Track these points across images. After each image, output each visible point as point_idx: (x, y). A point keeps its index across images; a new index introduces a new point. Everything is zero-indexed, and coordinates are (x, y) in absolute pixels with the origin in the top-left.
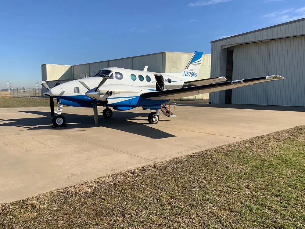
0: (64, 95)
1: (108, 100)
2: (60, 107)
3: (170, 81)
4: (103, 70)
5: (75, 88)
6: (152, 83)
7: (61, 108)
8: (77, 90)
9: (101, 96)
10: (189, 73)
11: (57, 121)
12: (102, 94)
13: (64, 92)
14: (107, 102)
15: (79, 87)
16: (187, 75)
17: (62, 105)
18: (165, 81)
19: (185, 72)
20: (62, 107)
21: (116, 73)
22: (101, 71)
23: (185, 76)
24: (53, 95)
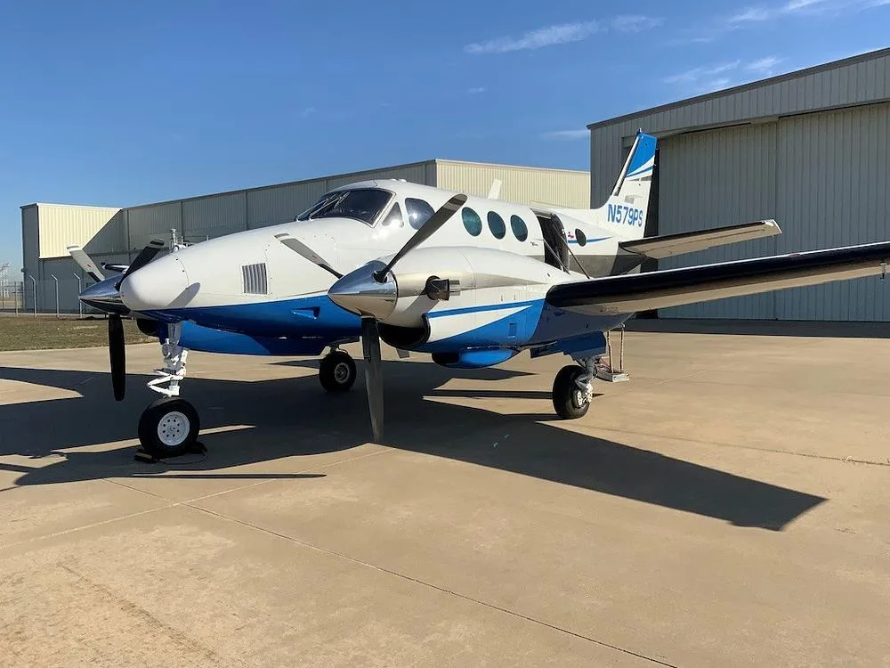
0: (198, 301)
1: (432, 322)
2: (176, 359)
3: (581, 238)
4: (352, 191)
5: (245, 269)
6: (533, 244)
7: (180, 365)
8: (256, 276)
9: (404, 303)
10: (623, 212)
11: (160, 429)
12: (408, 293)
13: (196, 287)
14: (425, 330)
15: (263, 266)
16: (618, 216)
17: (185, 353)
18: (568, 239)
19: (610, 206)
20: (183, 360)
21: (411, 202)
22: (339, 193)
23: (613, 220)
24: (142, 303)
